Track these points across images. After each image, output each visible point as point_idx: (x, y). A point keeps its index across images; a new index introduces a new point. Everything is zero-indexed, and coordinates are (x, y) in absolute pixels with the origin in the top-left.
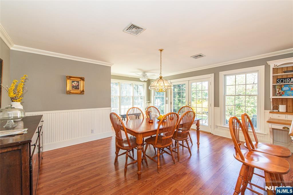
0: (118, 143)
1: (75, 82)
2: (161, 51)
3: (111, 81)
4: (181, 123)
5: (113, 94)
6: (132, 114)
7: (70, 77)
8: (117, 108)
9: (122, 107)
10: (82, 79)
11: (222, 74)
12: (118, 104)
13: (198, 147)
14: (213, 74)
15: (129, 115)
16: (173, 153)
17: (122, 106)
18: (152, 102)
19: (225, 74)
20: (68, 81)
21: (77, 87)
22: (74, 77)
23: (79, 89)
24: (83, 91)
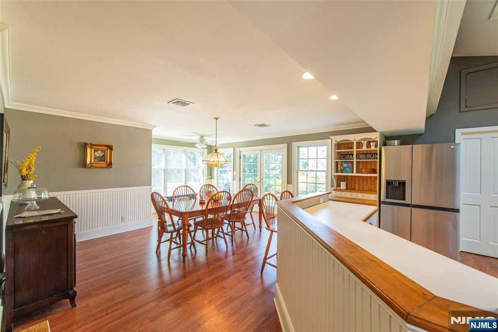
0: (161, 228)
1: (99, 152)
2: (217, 119)
3: (152, 147)
4: (235, 202)
5: (155, 166)
6: (184, 196)
7: (94, 145)
8: (161, 186)
9: (169, 185)
10: (110, 148)
11: (295, 144)
12: (163, 180)
13: (261, 231)
14: (286, 144)
15: (177, 196)
16: (226, 236)
17: (168, 183)
18: (215, 177)
19: (298, 145)
20: (89, 150)
21: (102, 159)
22: (98, 145)
23: (104, 160)
24: (111, 164)
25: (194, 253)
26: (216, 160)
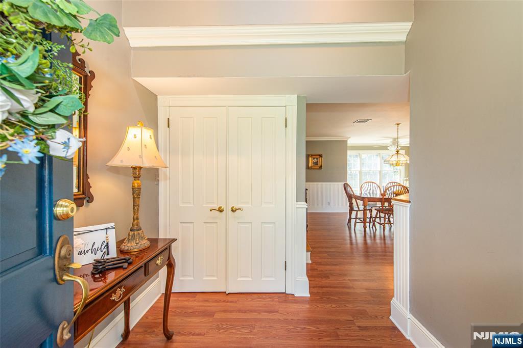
1: (315, 159)
2: (398, 124)
3: (348, 153)
7: (312, 155)
10: (321, 156)
12: (359, 181)
20: (310, 158)
21: (317, 163)
22: (315, 155)
23: (317, 164)
24: (321, 166)
25: (375, 230)
26: (397, 160)
